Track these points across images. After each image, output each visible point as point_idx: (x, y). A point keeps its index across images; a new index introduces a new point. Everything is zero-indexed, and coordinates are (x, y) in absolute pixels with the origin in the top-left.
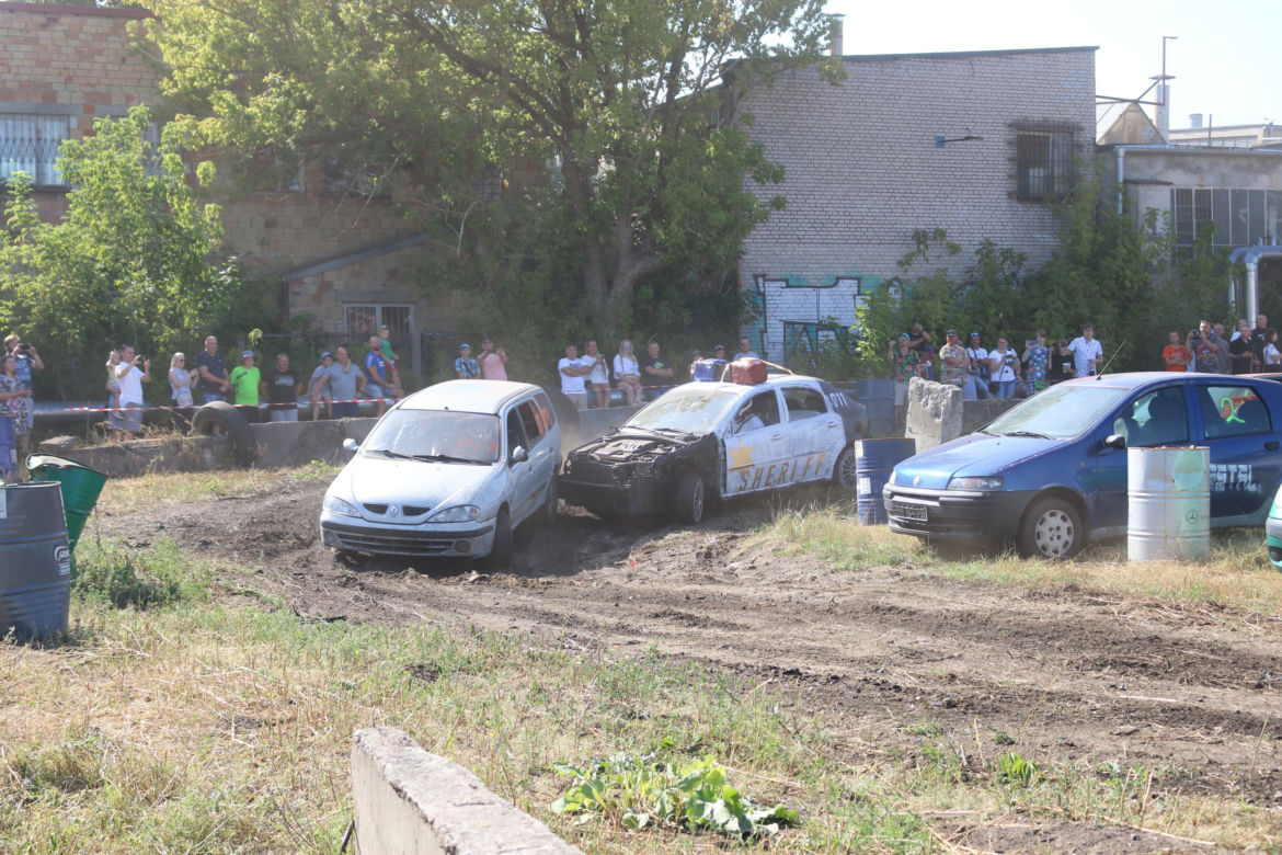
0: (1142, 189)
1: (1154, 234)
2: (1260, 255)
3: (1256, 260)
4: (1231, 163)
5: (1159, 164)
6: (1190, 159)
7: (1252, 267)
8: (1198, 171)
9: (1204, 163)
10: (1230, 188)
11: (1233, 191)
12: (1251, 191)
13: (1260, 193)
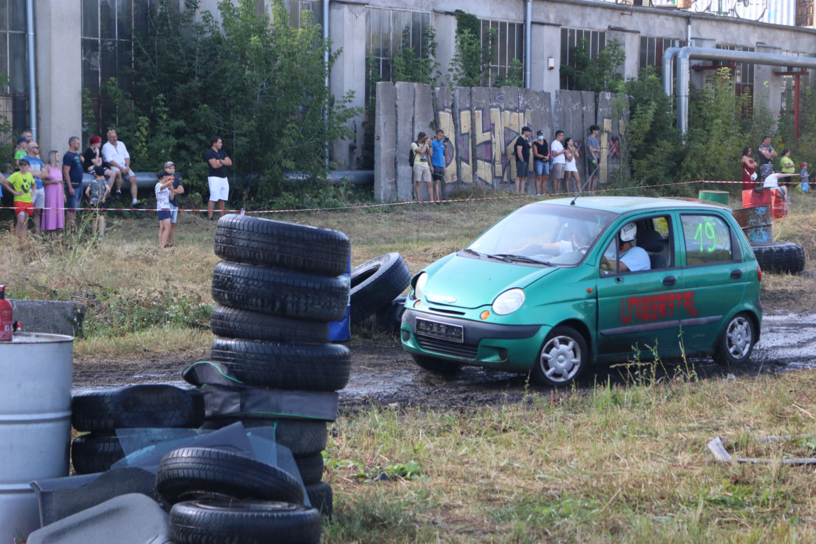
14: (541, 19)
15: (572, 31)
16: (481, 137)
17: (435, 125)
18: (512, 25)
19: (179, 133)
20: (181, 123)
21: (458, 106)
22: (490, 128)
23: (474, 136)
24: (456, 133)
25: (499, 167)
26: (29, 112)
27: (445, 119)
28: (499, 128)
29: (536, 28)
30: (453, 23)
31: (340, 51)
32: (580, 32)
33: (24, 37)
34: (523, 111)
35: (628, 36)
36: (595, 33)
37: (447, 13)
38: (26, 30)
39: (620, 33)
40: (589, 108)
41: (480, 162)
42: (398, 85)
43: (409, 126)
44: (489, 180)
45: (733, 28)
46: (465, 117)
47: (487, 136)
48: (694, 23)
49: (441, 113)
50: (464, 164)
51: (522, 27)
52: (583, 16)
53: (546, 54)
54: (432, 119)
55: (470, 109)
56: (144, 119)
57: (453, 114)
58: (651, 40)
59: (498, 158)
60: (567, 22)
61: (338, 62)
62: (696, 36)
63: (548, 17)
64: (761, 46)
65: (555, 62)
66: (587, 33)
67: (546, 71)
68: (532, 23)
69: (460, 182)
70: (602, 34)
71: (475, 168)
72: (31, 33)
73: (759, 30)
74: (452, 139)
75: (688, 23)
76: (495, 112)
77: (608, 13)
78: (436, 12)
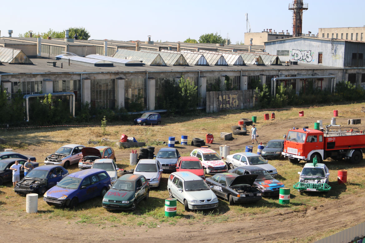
0: (4, 84)
1: (7, 92)
2: (29, 97)
3: (28, 98)
4: (26, 76)
5: (10, 77)
6: (17, 76)
7: (27, 99)
8: (19, 78)
9: (20, 76)
10: (26, 81)
11: (27, 82)
12: (31, 82)
13: (33, 82)
14: (244, 74)
15: (251, 76)
16: (227, 100)
17: (218, 98)
18: (238, 76)
19: (171, 103)
20: (171, 101)
21: (223, 95)
22: (229, 98)
23: (226, 100)
24: (222, 99)
25: (231, 105)
26: (147, 100)
27: (220, 97)
28: (231, 98)
29: (243, 77)
30: (224, 78)
31: (201, 85)
32: (253, 76)
33: (146, 88)
34: (236, 94)
35: (263, 76)
36: (257, 76)
37: (223, 76)
38: (146, 87)
39: (262, 76)
40: (251, 93)
41: (227, 104)
42: (211, 92)
43: (213, 99)
44: (229, 107)
45: (291, 71)
46: (224, 97)
47: (229, 99)
48: (281, 71)
49: (219, 96)
50: (224, 105)
51: (240, 77)
52: (254, 73)
53: (244, 81)
54: (217, 97)
55: (225, 95)
56: (165, 101)
57: (222, 96)
58: (270, 76)
59: (231, 103)
60: (250, 74)
61: (201, 88)
62: (281, 74)
63: (246, 74)
64: (298, 74)
65: (246, 83)
66: (255, 76)
67: (244, 85)
68: (242, 76)
69: (223, 108)
70: (258, 76)
71: (226, 105)
72: (147, 88)
73: (297, 71)
74: (221, 100)
75: (279, 71)
76: (230, 95)
77: (260, 72)
78: (221, 76)
